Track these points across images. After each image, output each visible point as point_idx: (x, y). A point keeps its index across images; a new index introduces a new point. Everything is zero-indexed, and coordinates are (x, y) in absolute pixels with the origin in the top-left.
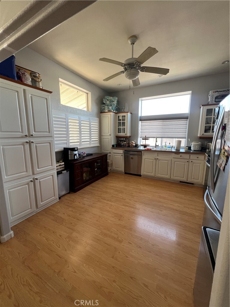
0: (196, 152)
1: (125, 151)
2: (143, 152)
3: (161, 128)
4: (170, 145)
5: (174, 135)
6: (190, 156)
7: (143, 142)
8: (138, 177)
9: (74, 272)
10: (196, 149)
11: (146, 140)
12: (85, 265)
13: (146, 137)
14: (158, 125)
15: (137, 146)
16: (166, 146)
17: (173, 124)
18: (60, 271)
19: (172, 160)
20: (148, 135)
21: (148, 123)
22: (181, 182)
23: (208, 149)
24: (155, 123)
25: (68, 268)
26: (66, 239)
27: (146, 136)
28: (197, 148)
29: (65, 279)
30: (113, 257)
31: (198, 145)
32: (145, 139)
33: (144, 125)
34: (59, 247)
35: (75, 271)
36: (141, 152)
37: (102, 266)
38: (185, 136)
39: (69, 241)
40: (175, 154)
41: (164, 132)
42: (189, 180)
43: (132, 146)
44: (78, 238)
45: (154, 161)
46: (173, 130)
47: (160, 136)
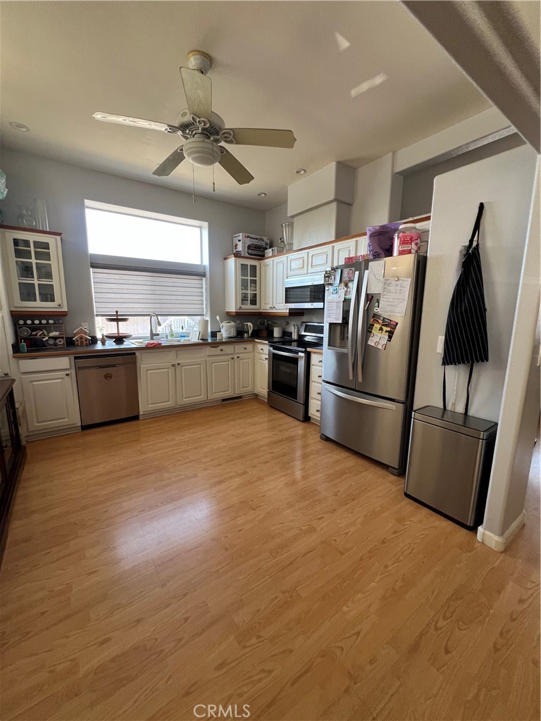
0: (231, 341)
1: (75, 358)
2: (138, 354)
3: (149, 292)
4: (184, 331)
5: (181, 310)
6: (234, 348)
7: (111, 328)
8: (133, 423)
9: (358, 636)
10: (232, 335)
11: (120, 323)
12: (345, 609)
13: (117, 315)
14: (143, 283)
15: (94, 340)
16: (172, 335)
17: (176, 285)
18: (349, 673)
19: (206, 361)
20: (123, 310)
21: (116, 277)
22: (223, 400)
23: (246, 332)
24: (135, 278)
25: (345, 651)
26: (245, 647)
27: (117, 312)
28: (233, 333)
29: (371, 662)
30: (342, 554)
31: (232, 327)
32: (117, 320)
33: (105, 281)
34: (270, 672)
35: (356, 633)
36: (134, 354)
37: (355, 577)
38: (200, 310)
39: (259, 637)
40: (212, 347)
41: (160, 301)
42: (237, 393)
43: (82, 342)
44: (260, 610)
45: (171, 370)
46: (179, 297)
47: (145, 310)
